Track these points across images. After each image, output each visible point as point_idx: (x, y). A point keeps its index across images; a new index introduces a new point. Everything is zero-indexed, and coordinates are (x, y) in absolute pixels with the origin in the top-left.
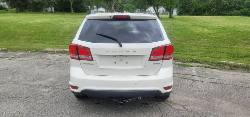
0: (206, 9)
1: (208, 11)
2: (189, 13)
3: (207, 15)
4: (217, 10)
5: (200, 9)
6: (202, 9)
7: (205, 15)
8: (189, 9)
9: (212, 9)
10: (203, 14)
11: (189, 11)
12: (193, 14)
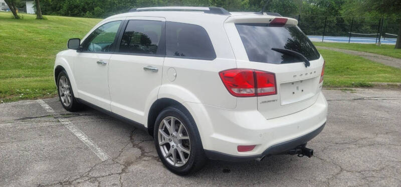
0: (86, 7)
1: (89, 11)
2: (59, 12)
3: (89, 17)
4: (103, 10)
5: (77, 7)
6: (81, 8)
7: (85, 17)
8: (58, 5)
9: (96, 9)
10: (83, 15)
11: (58, 9)
12: (66, 15)
